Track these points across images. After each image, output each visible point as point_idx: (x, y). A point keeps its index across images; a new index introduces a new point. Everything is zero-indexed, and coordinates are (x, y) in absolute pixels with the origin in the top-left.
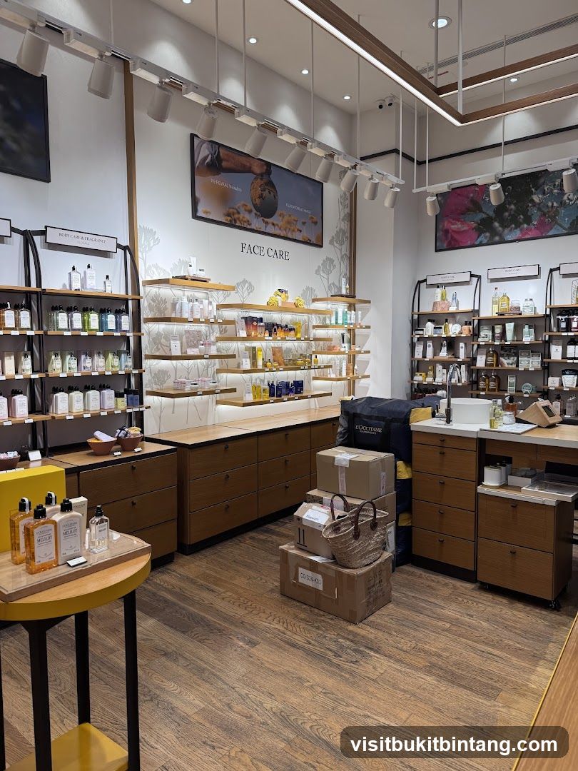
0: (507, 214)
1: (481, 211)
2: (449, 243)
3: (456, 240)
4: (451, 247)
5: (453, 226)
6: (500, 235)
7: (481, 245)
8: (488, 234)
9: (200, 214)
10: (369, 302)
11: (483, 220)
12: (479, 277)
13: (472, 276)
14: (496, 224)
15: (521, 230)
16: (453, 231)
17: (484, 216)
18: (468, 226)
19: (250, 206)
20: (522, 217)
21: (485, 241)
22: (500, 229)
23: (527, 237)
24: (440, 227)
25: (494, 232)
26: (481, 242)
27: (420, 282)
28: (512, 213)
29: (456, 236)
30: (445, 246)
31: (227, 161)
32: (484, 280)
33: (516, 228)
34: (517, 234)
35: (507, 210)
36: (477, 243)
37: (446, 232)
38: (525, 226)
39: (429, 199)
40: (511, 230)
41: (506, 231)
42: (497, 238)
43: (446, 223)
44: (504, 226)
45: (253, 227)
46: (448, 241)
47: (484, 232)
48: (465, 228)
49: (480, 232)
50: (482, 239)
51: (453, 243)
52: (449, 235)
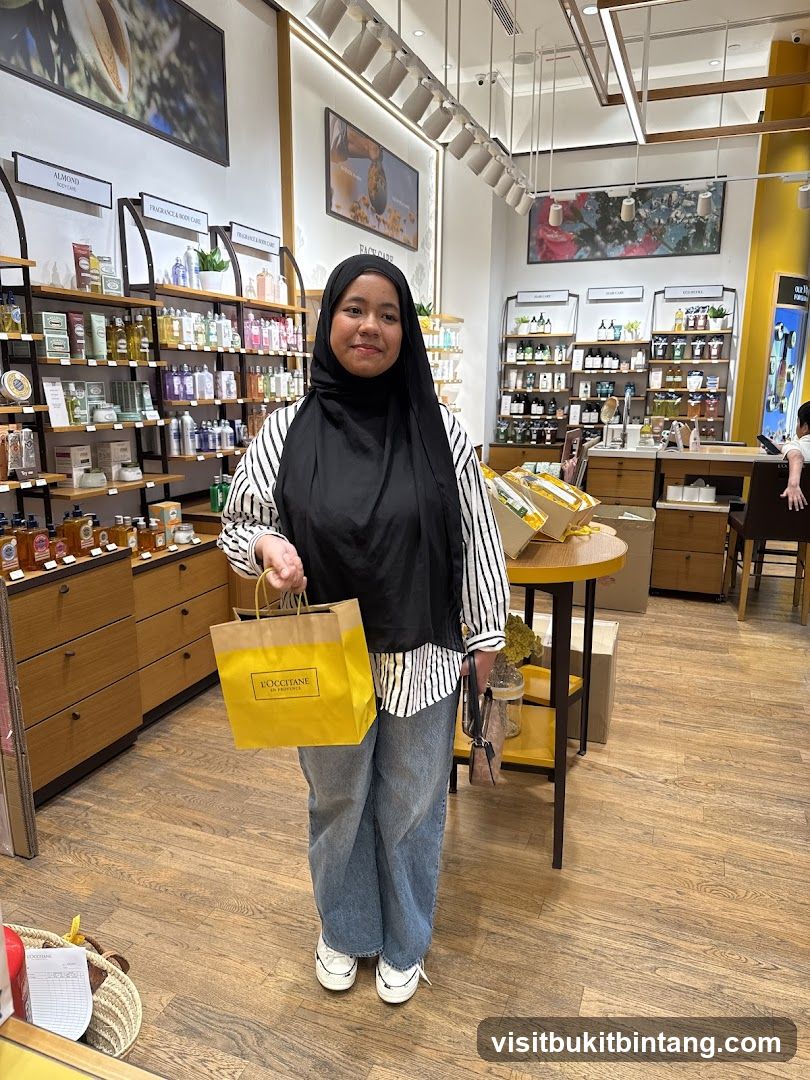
0: (610, 227)
1: (582, 220)
2: (544, 256)
3: (552, 252)
4: (546, 260)
5: (548, 236)
6: (602, 251)
7: (580, 260)
8: (588, 248)
9: (334, 209)
10: (462, 321)
11: (583, 231)
12: (577, 296)
13: (570, 295)
14: (598, 238)
15: (625, 246)
16: (550, 242)
17: (585, 227)
18: (567, 236)
19: (368, 200)
20: (626, 232)
21: (585, 257)
22: (603, 243)
23: (632, 254)
24: (534, 234)
25: (595, 247)
26: (581, 256)
27: (509, 299)
28: (616, 226)
29: (552, 248)
30: (539, 259)
31: (352, 143)
32: (583, 299)
33: (620, 244)
34: (620, 251)
35: (610, 223)
36: (576, 257)
37: (541, 241)
38: (630, 242)
39: (554, 208)
40: (614, 246)
41: (609, 246)
42: (599, 254)
43: (541, 231)
44: (607, 241)
45: (369, 225)
46: (544, 252)
47: (584, 246)
48: (563, 239)
49: (580, 244)
50: (583, 252)
51: (548, 254)
52: (544, 246)
